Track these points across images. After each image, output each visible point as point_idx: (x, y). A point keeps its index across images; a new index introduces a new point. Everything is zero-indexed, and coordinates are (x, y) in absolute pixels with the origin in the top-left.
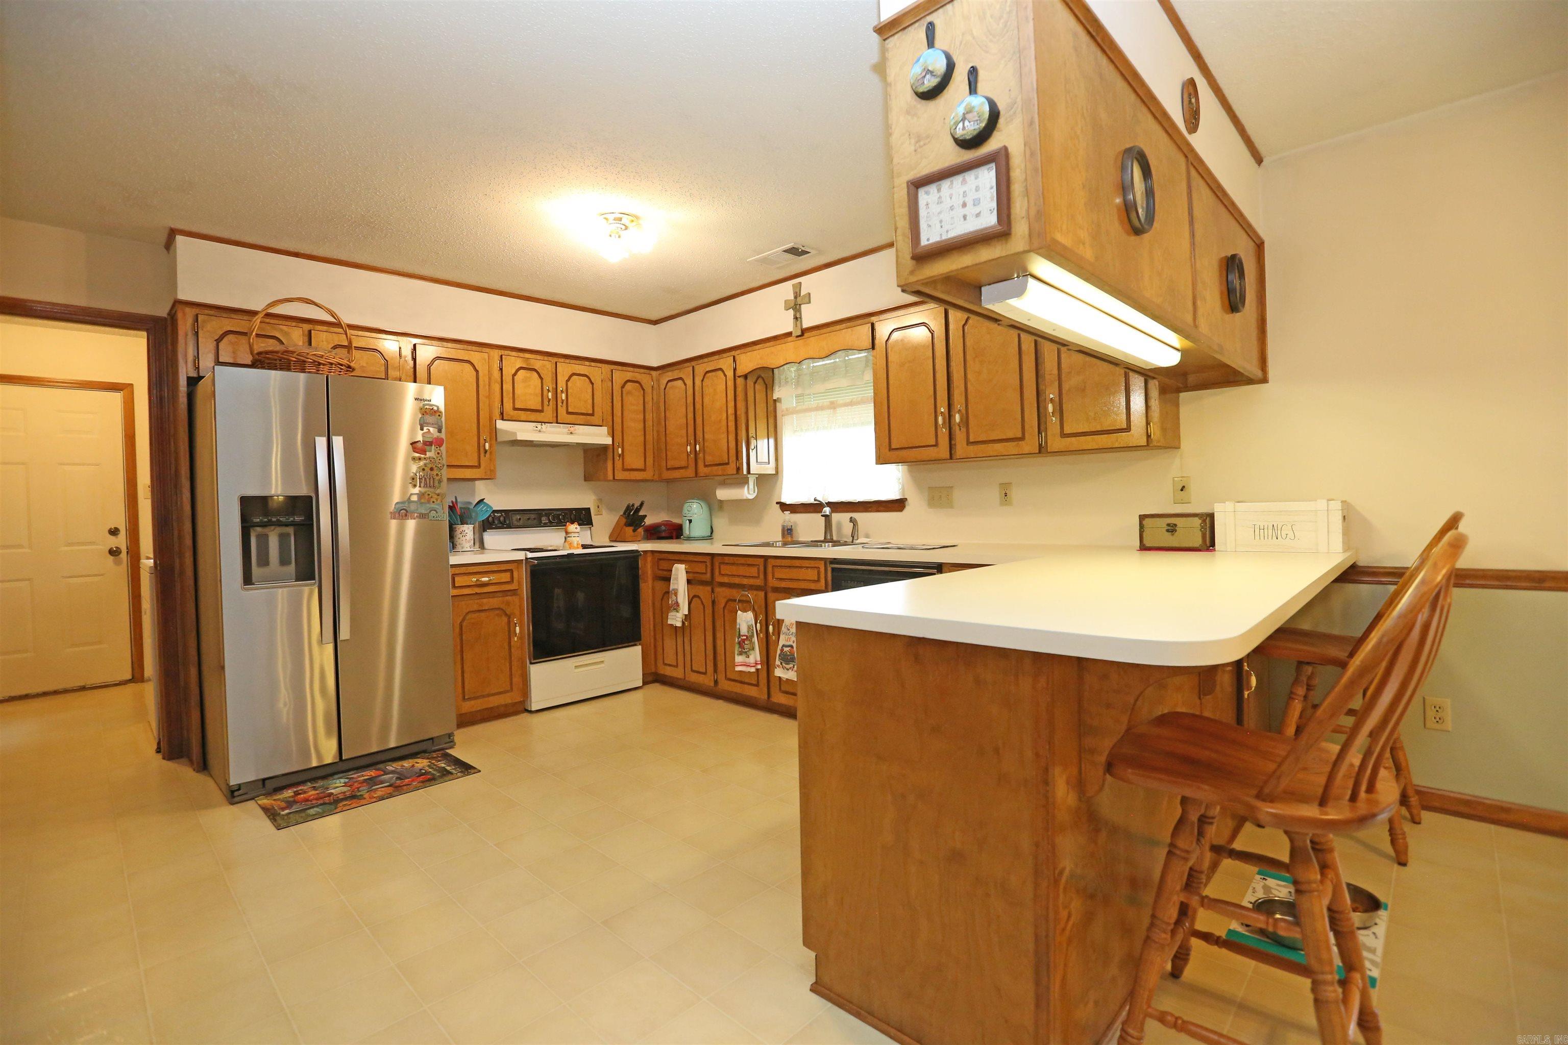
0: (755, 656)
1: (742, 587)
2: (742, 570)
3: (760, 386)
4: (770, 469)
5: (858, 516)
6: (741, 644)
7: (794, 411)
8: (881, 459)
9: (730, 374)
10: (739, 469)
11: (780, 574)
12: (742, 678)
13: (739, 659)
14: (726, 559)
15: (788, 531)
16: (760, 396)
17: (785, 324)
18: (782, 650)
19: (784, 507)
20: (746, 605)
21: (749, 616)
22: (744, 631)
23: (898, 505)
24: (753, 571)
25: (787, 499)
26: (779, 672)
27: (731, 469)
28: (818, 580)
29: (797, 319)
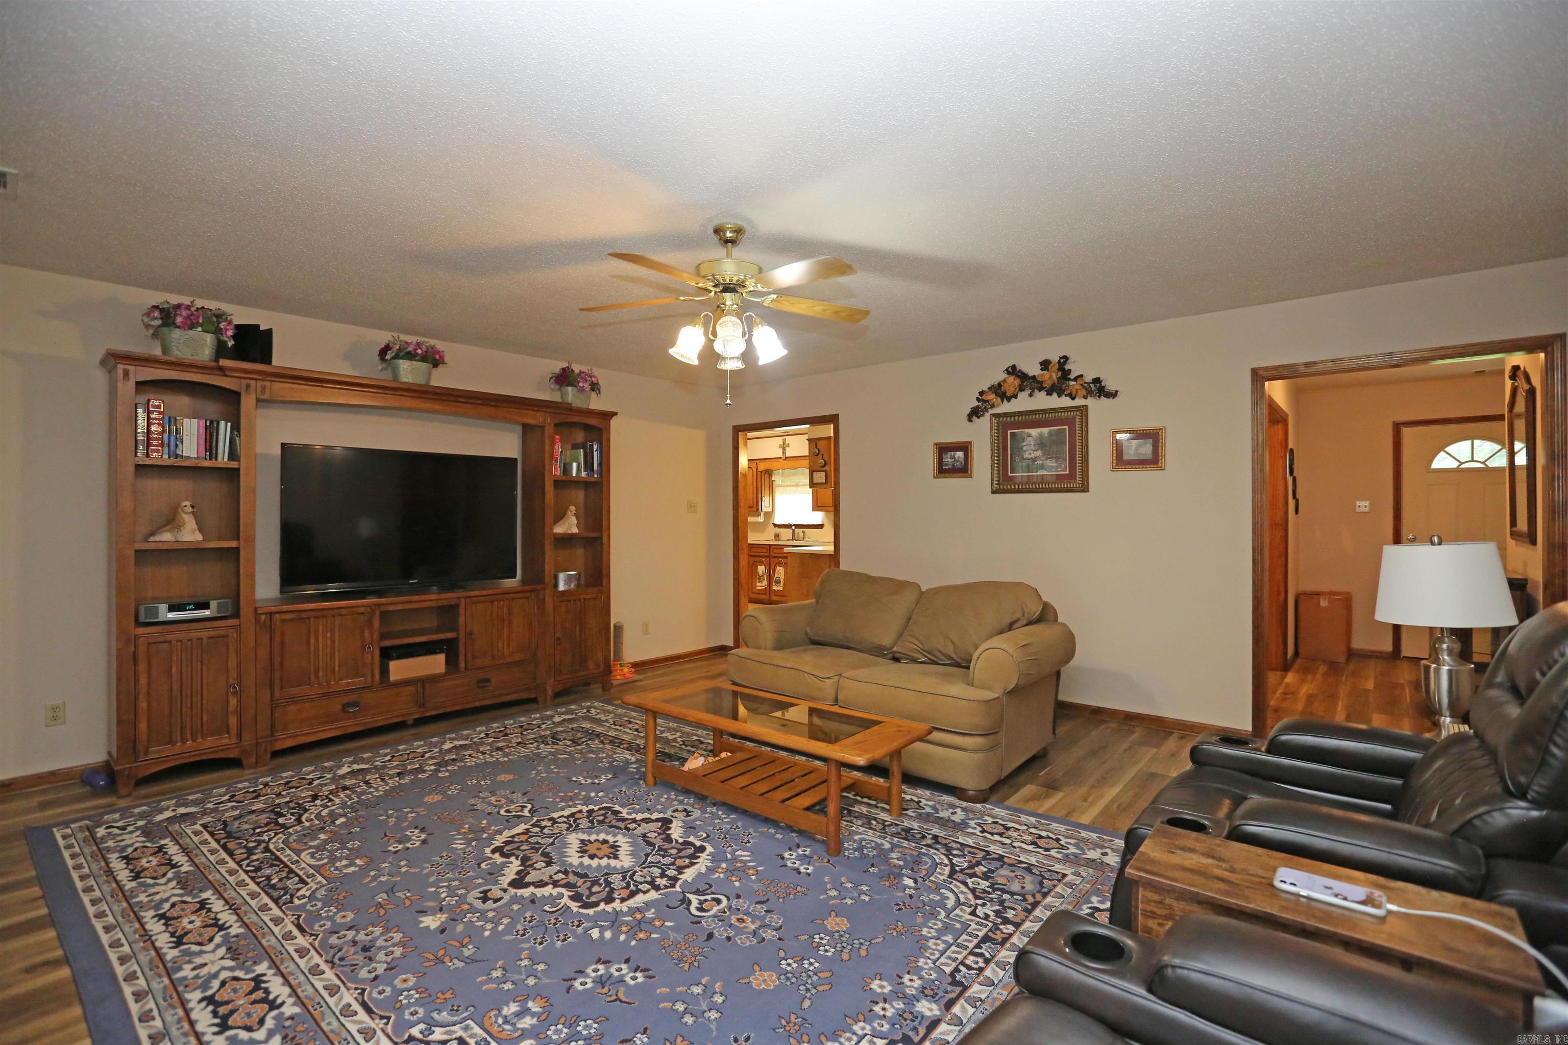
0: (765, 583)
1: (760, 556)
2: (760, 550)
3: (767, 476)
4: (770, 510)
5: (806, 530)
6: (759, 579)
7: (779, 486)
8: (814, 510)
9: (755, 470)
10: (757, 510)
11: (776, 551)
12: (760, 592)
13: (757, 584)
14: (753, 546)
15: (777, 536)
16: (767, 479)
17: (778, 453)
18: (777, 579)
19: (775, 525)
20: (761, 563)
21: (763, 567)
22: (761, 573)
23: (818, 527)
24: (765, 550)
25: (777, 522)
26: (774, 588)
27: (754, 509)
29: (784, 453)
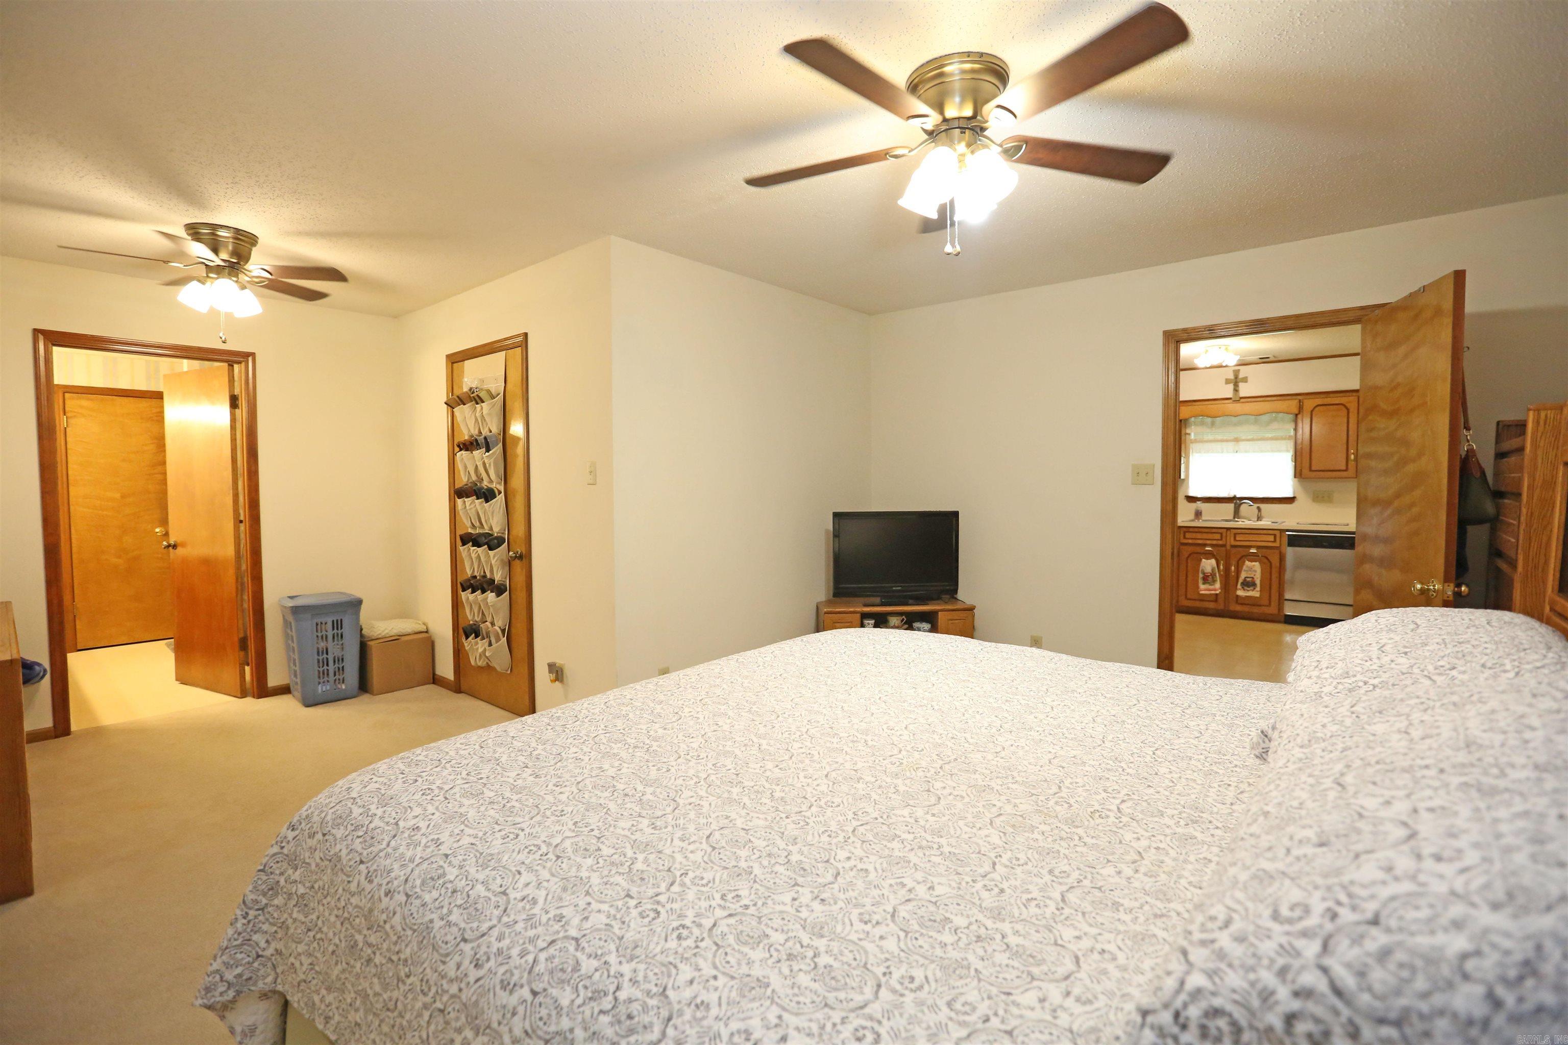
0: (1217, 585)
1: (1204, 545)
2: (1207, 536)
5: (1263, 506)
6: (1204, 578)
7: (1196, 441)
8: (1295, 476)
12: (1204, 599)
13: (1202, 586)
14: (1191, 530)
15: (1199, 514)
17: (1228, 391)
18: (1245, 580)
19: (1192, 499)
20: (1209, 555)
21: (1213, 562)
22: (1207, 570)
23: (1290, 500)
24: (1216, 536)
26: (1240, 593)
28: (1275, 541)
29: (1236, 390)
